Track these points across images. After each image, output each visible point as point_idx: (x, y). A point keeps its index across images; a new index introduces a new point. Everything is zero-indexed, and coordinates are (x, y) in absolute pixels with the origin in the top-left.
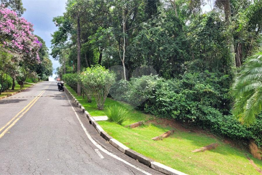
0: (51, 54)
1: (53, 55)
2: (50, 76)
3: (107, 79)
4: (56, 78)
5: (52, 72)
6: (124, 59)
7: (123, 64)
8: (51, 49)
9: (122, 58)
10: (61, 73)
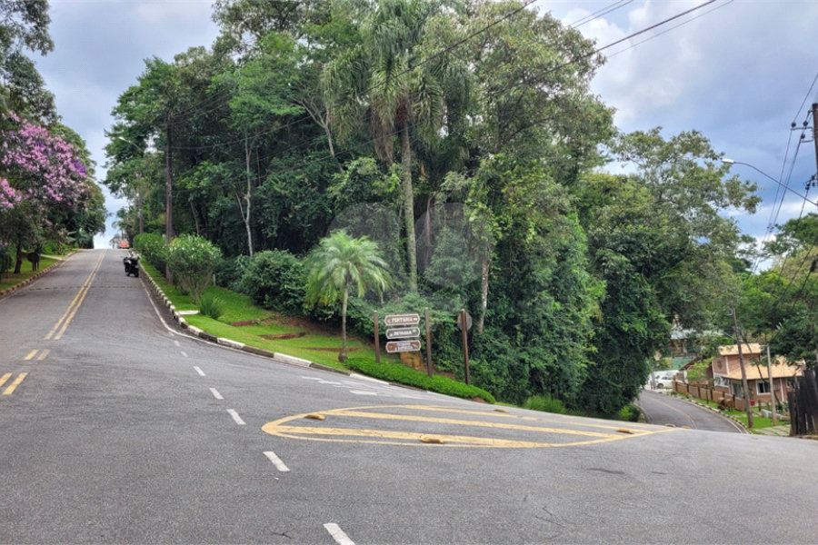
0: (106, 183)
1: (109, 185)
2: (99, 234)
3: (206, 256)
4: (117, 237)
5: (104, 221)
6: (248, 218)
7: (248, 227)
8: (106, 170)
9: (246, 216)
10: (131, 227)
